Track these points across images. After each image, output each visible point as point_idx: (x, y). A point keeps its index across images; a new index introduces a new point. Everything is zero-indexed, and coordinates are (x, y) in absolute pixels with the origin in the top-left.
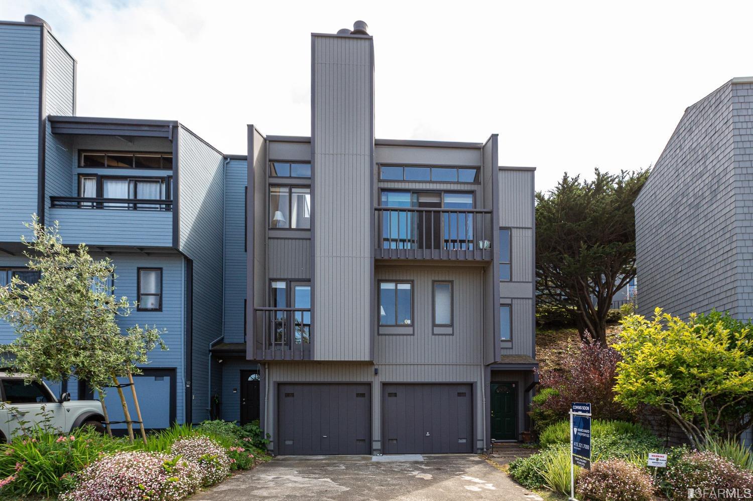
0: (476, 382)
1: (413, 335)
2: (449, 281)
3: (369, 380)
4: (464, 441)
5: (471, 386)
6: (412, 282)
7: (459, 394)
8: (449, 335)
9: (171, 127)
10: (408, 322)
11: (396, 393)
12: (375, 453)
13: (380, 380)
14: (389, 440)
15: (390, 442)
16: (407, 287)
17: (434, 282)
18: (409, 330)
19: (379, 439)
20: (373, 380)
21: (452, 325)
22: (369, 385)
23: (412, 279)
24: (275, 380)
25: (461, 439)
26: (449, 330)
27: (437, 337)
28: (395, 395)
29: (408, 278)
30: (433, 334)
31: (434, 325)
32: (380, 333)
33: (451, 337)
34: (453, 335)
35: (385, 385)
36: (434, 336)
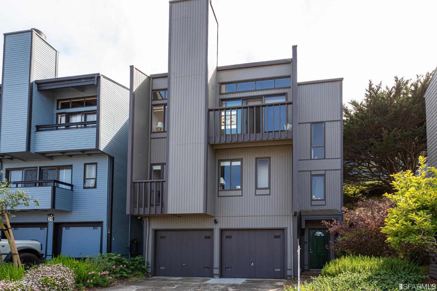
0: (287, 228)
1: (242, 196)
2: (267, 158)
3: (212, 227)
4: (279, 270)
5: (283, 230)
6: (241, 160)
7: (276, 237)
9: (96, 77)
10: (239, 187)
11: (231, 236)
12: (215, 276)
13: (219, 227)
14: (226, 268)
15: (227, 269)
16: (238, 163)
17: (257, 159)
18: (239, 193)
19: (218, 267)
20: (214, 227)
21: (269, 188)
22: (212, 230)
23: (241, 157)
24: (153, 228)
25: (277, 268)
26: (267, 192)
27: (258, 196)
28: (231, 237)
29: (239, 158)
30: (256, 195)
31: (257, 188)
32: (220, 195)
33: (268, 196)
34: (270, 195)
35: (222, 231)
36: (256, 197)
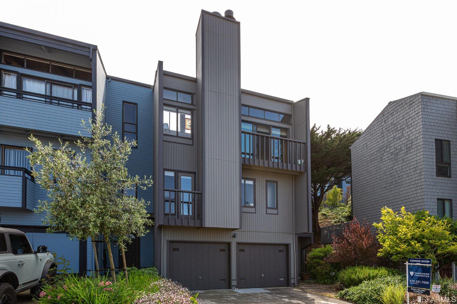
0: (290, 244)
1: (255, 213)
2: (274, 182)
3: (229, 241)
4: (283, 279)
5: (287, 246)
6: (254, 180)
7: (280, 251)
8: (276, 214)
9: (91, 49)
10: (252, 205)
12: (233, 288)
13: (236, 241)
14: (240, 279)
15: (241, 280)
16: (251, 183)
17: (267, 181)
18: (253, 210)
19: (236, 279)
20: (232, 241)
21: (277, 208)
22: (229, 244)
23: (254, 178)
24: (168, 239)
25: (281, 278)
26: (275, 211)
27: (269, 215)
28: (243, 250)
29: (252, 178)
30: (267, 213)
31: (267, 208)
33: (277, 215)
34: (277, 214)
35: (238, 244)
36: (267, 215)
